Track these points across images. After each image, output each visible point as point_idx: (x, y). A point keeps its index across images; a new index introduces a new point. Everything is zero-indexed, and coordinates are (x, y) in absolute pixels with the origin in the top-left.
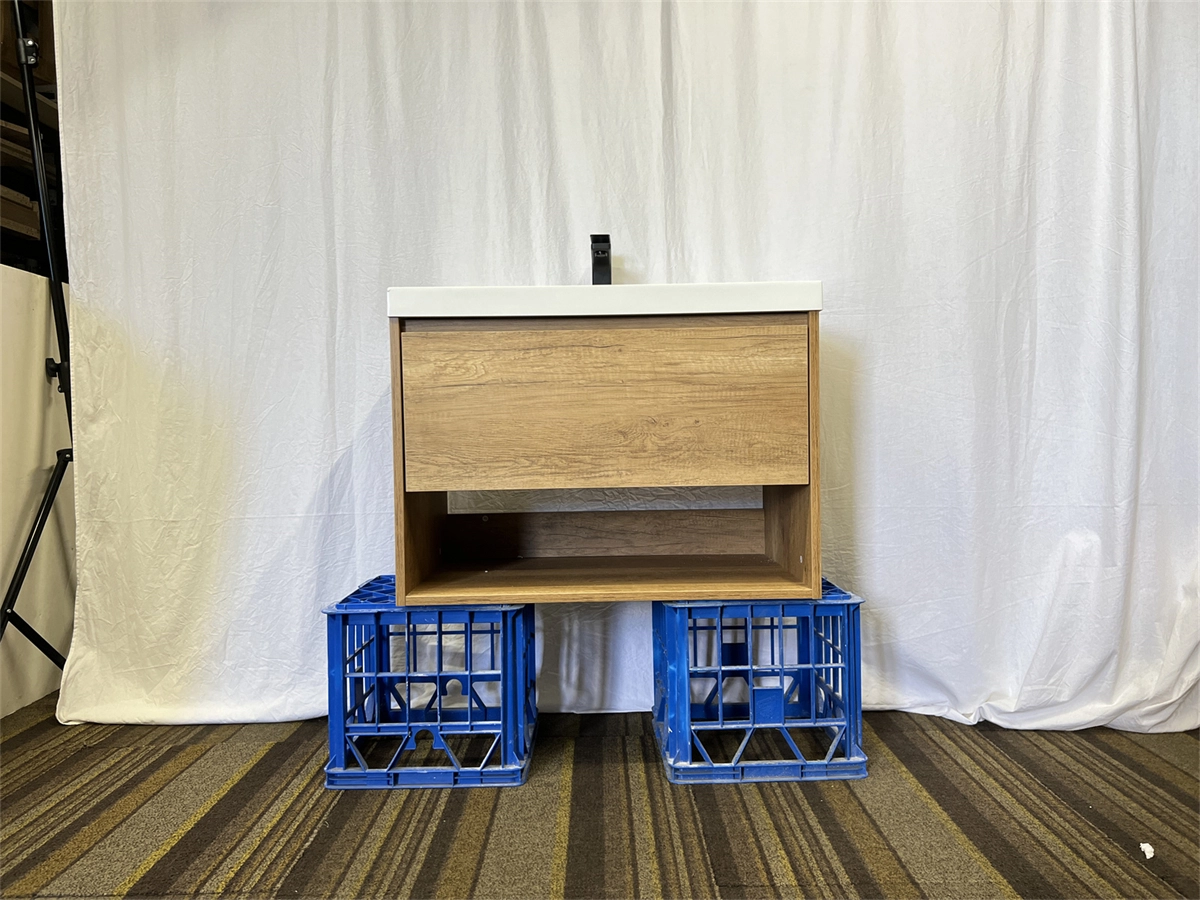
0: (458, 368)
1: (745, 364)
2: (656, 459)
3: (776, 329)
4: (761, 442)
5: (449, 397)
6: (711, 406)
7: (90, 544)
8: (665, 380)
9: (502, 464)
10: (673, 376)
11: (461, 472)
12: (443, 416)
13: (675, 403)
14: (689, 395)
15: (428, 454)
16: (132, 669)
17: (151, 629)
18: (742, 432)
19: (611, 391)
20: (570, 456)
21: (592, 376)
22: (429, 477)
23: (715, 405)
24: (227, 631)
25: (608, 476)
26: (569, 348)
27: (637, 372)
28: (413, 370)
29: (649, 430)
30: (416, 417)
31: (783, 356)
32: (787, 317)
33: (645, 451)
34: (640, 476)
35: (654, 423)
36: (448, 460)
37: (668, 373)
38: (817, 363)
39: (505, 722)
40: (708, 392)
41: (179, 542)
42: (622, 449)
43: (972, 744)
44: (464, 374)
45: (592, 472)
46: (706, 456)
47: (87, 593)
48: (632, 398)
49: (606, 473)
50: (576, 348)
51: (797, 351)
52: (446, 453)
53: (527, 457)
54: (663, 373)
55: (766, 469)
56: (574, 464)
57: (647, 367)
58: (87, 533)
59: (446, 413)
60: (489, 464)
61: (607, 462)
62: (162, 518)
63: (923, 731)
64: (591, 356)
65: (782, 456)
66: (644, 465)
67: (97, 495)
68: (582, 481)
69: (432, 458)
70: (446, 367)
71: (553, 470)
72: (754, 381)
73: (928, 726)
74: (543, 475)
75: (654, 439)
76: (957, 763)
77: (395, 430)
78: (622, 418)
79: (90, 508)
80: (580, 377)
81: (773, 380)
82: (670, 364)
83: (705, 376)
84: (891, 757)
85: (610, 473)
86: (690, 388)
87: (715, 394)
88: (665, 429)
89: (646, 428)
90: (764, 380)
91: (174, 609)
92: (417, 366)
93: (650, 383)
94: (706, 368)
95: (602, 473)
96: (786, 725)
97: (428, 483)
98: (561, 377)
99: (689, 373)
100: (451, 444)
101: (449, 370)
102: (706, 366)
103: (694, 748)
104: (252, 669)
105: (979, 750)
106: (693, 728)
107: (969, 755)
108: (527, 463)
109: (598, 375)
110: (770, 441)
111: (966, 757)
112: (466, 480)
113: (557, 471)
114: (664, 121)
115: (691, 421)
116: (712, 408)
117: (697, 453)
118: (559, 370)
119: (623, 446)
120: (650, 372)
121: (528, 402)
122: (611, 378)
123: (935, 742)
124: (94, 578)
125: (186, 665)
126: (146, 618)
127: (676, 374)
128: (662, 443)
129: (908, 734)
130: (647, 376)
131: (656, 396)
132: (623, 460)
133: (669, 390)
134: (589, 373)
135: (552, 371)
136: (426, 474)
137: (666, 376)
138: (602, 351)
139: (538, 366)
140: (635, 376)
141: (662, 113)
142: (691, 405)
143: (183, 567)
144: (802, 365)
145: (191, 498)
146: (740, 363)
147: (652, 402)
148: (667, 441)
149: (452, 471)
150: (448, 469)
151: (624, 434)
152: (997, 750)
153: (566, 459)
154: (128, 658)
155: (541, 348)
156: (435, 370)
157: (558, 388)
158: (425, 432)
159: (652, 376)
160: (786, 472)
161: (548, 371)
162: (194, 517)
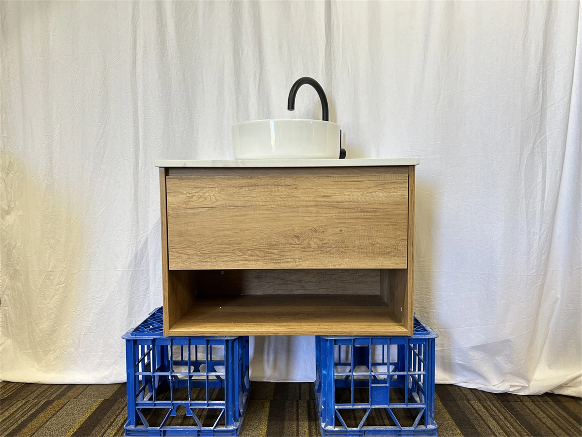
0: (200, 197)
1: (370, 196)
2: (317, 252)
3: (390, 176)
4: (379, 243)
5: (194, 214)
6: (349, 221)
7: (7, 281)
8: (322, 206)
9: (225, 254)
10: (327, 203)
11: (201, 259)
12: (191, 226)
13: (328, 219)
14: (336, 214)
15: (182, 248)
16: (30, 351)
17: (39, 329)
18: (367, 237)
19: (291, 212)
20: (266, 250)
21: (279, 203)
22: (182, 261)
23: (352, 221)
24: (81, 332)
25: (288, 262)
26: (266, 187)
27: (306, 201)
28: (173, 198)
29: (312, 235)
30: (175, 226)
31: (393, 192)
32: (396, 169)
33: (310, 248)
34: (307, 262)
35: (316, 231)
36: (194, 252)
37: (324, 201)
38: (414, 197)
39: (227, 402)
40: (348, 213)
41: (54, 283)
42: (296, 246)
43: (497, 412)
44: (203, 201)
45: (278, 260)
46: (346, 251)
47: (6, 308)
48: (302, 216)
49: (287, 260)
50: (270, 187)
51: (401, 189)
52: (192, 247)
53: (240, 250)
54: (321, 201)
55: (381, 259)
56: (268, 255)
57: (312, 198)
58: (5, 276)
59: (192, 224)
60: (218, 254)
61: (287, 254)
62: (44, 270)
63: (468, 400)
64: (278, 191)
65: (391, 252)
66: (309, 256)
67: (11, 255)
68: (273, 264)
69: (185, 250)
70: (192, 197)
71: (256, 258)
72: (375, 207)
73: (471, 396)
74: (249, 261)
75: (316, 240)
76: (490, 428)
77: (162, 234)
78: (296, 228)
79: (7, 262)
80: (272, 203)
81: (387, 207)
82: (326, 196)
83: (347, 203)
84: (451, 422)
85: (289, 260)
86: (337, 210)
87: (352, 214)
88: (322, 235)
89: (311, 234)
90: (382, 206)
91: (52, 319)
92: (175, 196)
93: (314, 208)
94: (347, 199)
95: (284, 260)
96: (391, 407)
97: (182, 265)
98: (261, 203)
99: (337, 202)
100: (195, 242)
101: (194, 199)
102: (346, 198)
103: (337, 419)
104: (94, 354)
105: (502, 417)
106: (336, 407)
107: (496, 421)
108: (240, 254)
109: (283, 202)
110: (385, 243)
111: (494, 423)
112: (204, 263)
113: (258, 258)
114: (326, 47)
115: (338, 230)
116: (350, 223)
117: (341, 249)
118: (259, 199)
119: (297, 244)
120: (314, 201)
121: (241, 218)
122: (290, 204)
123: (475, 410)
124: (10, 300)
125: (58, 350)
126: (37, 324)
127: (329, 202)
128: (320, 243)
129: (459, 403)
130: (312, 203)
131: (317, 215)
132: (297, 252)
133: (325, 212)
134: (277, 201)
135: (255, 200)
136: (181, 260)
137: (323, 204)
138: (285, 188)
139: (247, 197)
140: (304, 203)
141: (325, 42)
142: (338, 221)
143: (56, 297)
144: (404, 198)
145: (60, 259)
146: (367, 196)
147: (314, 219)
148: (323, 242)
149: (196, 258)
150: (193, 257)
151: (298, 237)
152: (512, 417)
153: (263, 252)
154: (28, 345)
155: (249, 186)
156: (186, 198)
157: (259, 210)
158: (180, 235)
159: (315, 203)
160: (394, 261)
161: (253, 199)
162: (62, 269)
